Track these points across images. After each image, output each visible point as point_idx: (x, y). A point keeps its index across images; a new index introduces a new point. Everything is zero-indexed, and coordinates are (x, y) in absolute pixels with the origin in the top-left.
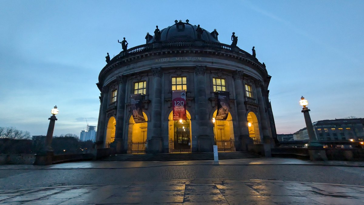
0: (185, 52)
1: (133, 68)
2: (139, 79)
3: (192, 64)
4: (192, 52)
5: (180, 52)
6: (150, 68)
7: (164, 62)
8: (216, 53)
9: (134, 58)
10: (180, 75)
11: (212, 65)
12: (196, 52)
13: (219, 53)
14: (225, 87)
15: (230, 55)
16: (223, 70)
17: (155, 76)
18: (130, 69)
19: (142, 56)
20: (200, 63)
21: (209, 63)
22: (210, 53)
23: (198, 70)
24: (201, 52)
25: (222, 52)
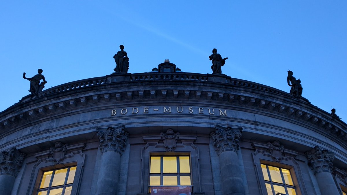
0: (187, 93)
1: (47, 131)
2: (58, 159)
3: (206, 123)
4: (204, 95)
5: (176, 93)
6: (95, 130)
7: (134, 116)
8: (263, 103)
9: (56, 106)
10: (174, 148)
11: (256, 129)
12: (215, 96)
13: (270, 102)
14: (294, 190)
15: (296, 111)
16: (282, 143)
17: (106, 149)
18: (36, 134)
19: (77, 101)
20: (226, 122)
21: (247, 123)
22: (247, 100)
23: (221, 136)
24: (226, 98)
25: (275, 101)
